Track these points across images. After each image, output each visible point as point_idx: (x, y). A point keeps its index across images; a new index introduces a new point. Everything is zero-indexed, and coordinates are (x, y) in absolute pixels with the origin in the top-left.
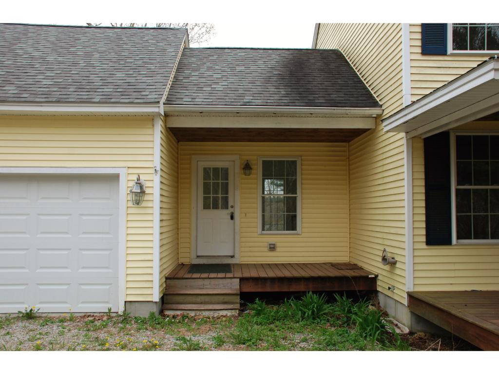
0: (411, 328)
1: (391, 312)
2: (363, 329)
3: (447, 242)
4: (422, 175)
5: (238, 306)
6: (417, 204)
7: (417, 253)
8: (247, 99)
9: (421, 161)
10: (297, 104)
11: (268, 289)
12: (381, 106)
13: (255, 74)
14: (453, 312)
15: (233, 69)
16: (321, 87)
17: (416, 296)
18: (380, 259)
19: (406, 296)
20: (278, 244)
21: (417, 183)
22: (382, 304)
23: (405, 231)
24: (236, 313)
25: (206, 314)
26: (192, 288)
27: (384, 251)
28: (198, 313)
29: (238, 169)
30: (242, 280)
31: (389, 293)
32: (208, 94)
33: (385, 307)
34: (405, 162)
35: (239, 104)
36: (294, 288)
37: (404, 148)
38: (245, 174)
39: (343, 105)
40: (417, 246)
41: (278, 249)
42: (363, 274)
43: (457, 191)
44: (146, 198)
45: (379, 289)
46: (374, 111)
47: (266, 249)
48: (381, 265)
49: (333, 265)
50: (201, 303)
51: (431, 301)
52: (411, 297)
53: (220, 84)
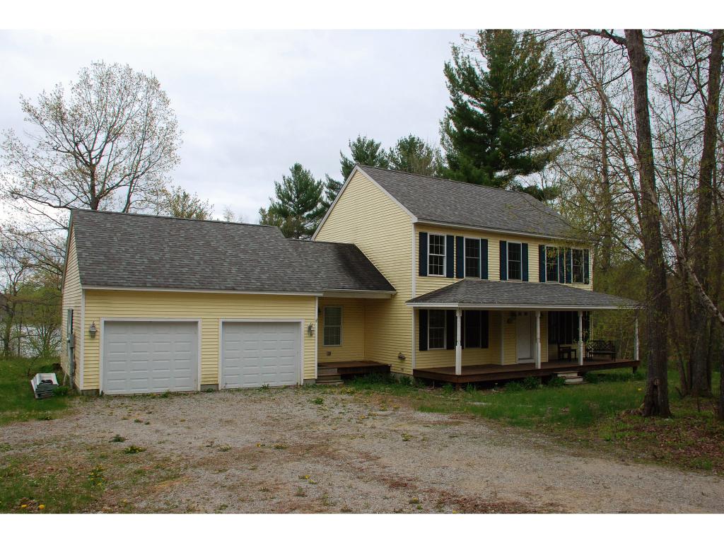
3: (426, 349)
4: (418, 323)
5: (342, 380)
7: (416, 354)
9: (418, 318)
12: (396, 290)
19: (412, 371)
20: (331, 352)
21: (416, 326)
23: (411, 345)
27: (399, 354)
30: (339, 369)
31: (399, 372)
40: (415, 351)
41: (332, 355)
43: (430, 329)
44: (313, 332)
46: (392, 292)
47: (326, 355)
48: (396, 360)
52: (416, 371)
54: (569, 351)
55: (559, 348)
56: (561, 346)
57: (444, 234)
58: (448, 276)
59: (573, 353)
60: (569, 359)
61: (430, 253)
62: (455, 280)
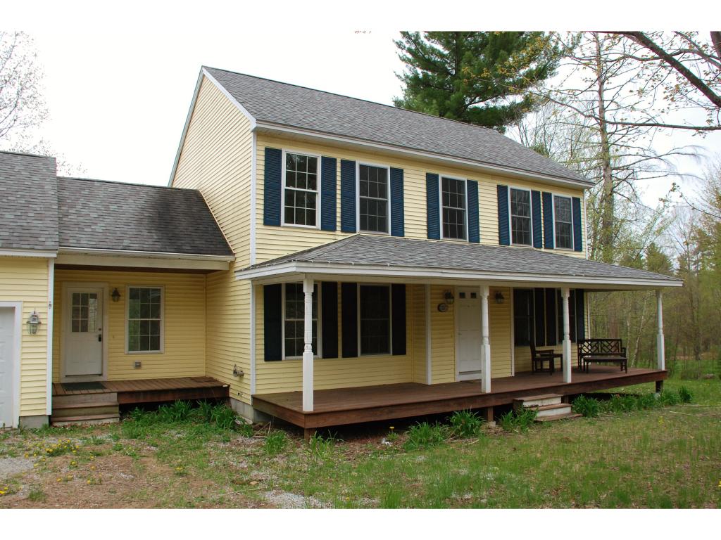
0: (254, 420)
1: (240, 411)
2: (221, 421)
3: (279, 358)
4: (262, 312)
5: (118, 415)
6: (259, 327)
7: (258, 367)
8: (126, 242)
9: (262, 301)
10: (168, 250)
11: (141, 400)
12: (234, 254)
13: (128, 215)
14: (279, 404)
15: (107, 208)
16: (186, 233)
17: (257, 397)
18: (232, 373)
19: (250, 398)
20: (143, 363)
21: (259, 317)
22: (233, 408)
23: (250, 352)
24: (117, 420)
25: (92, 422)
26: (74, 403)
27: (235, 366)
28: (84, 423)
29: (107, 296)
30: (120, 394)
31: (238, 398)
32: (90, 236)
33: (236, 408)
34: (251, 301)
35: (120, 248)
36: (163, 399)
37: (250, 291)
38: (114, 300)
39: (204, 252)
40: (259, 362)
41: (143, 367)
42: (218, 385)
43: (286, 322)
44: (42, 327)
45: (231, 396)
46: (229, 258)
47: (132, 367)
48: (233, 377)
49: (192, 379)
50: (85, 415)
51: (267, 400)
52: (255, 398)
53: (99, 225)
54: (551, 356)
55: (534, 352)
56: (538, 349)
57: (318, 155)
58: (324, 228)
59: (557, 361)
60: (552, 370)
61: (287, 185)
62: (339, 235)
